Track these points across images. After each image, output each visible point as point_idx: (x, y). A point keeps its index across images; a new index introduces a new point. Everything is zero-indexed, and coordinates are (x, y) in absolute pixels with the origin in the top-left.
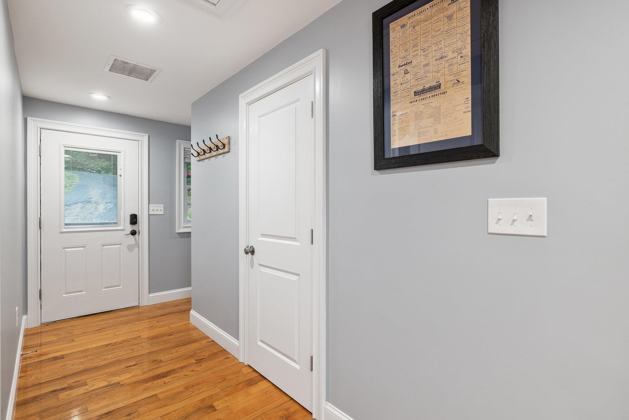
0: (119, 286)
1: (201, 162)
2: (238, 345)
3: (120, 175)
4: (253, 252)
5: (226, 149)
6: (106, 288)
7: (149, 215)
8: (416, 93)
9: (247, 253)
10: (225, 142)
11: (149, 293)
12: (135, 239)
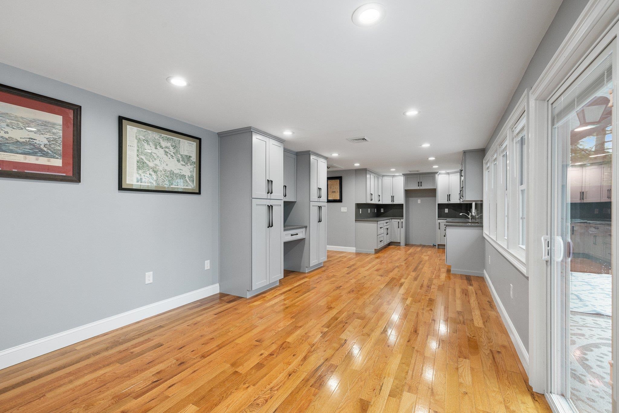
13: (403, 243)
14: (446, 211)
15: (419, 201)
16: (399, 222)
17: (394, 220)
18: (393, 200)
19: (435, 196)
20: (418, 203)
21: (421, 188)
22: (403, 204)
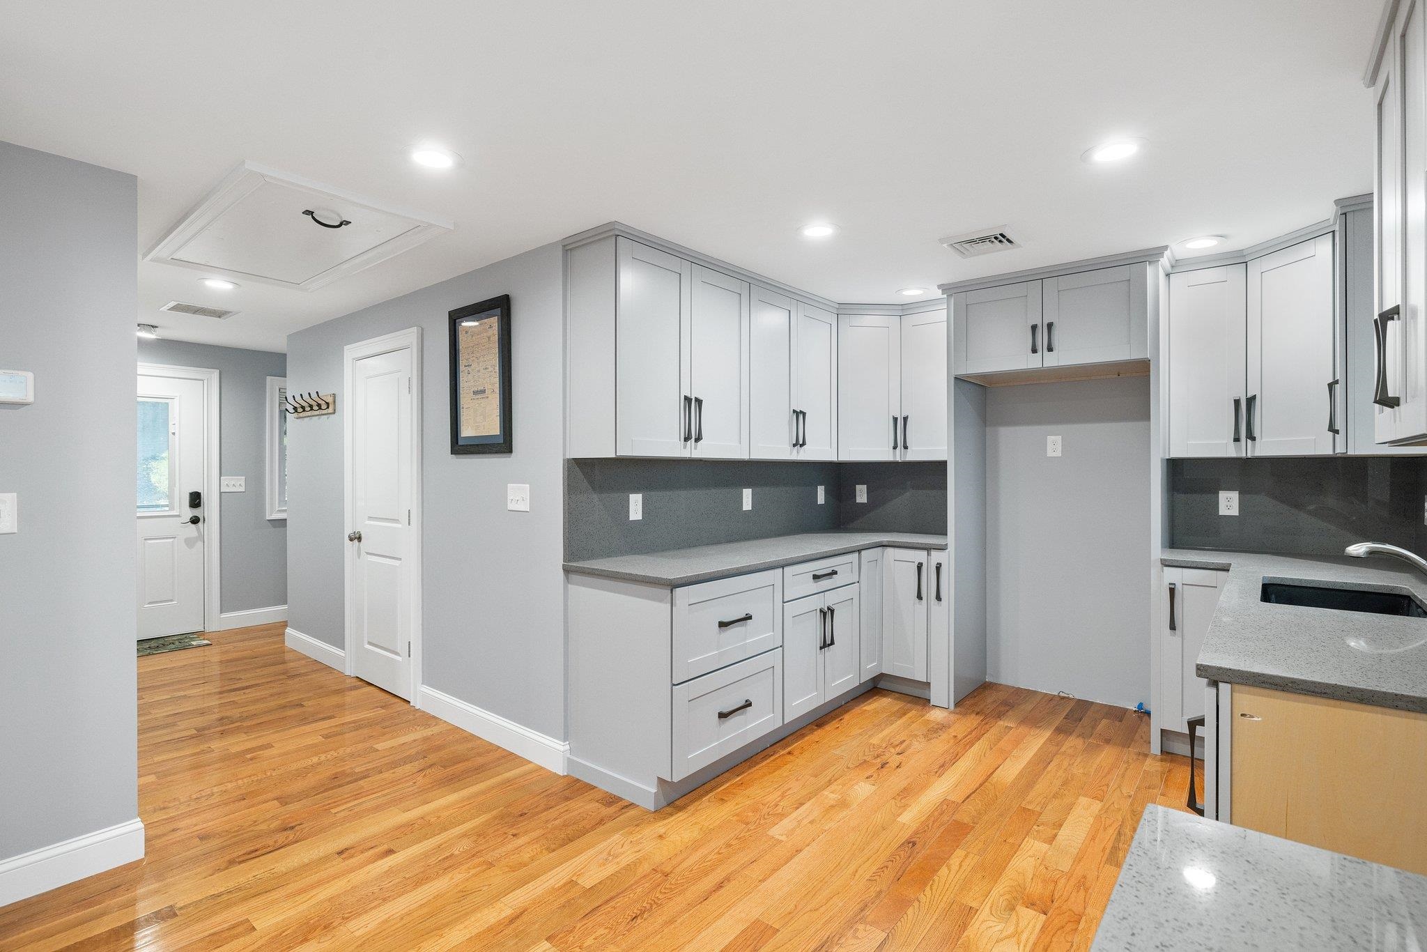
0: (172, 600)
1: (299, 420)
2: (343, 655)
3: (174, 434)
4: (359, 539)
5: (330, 410)
6: (150, 603)
7: (221, 493)
8: (474, 393)
9: (351, 540)
10: (330, 400)
11: (221, 613)
12: (198, 530)
13: (942, 692)
14: (1229, 503)
15: (1054, 444)
16: (920, 567)
17: (897, 550)
18: (901, 442)
19: (1147, 417)
20: (1050, 453)
21: (1052, 361)
22: (944, 463)
